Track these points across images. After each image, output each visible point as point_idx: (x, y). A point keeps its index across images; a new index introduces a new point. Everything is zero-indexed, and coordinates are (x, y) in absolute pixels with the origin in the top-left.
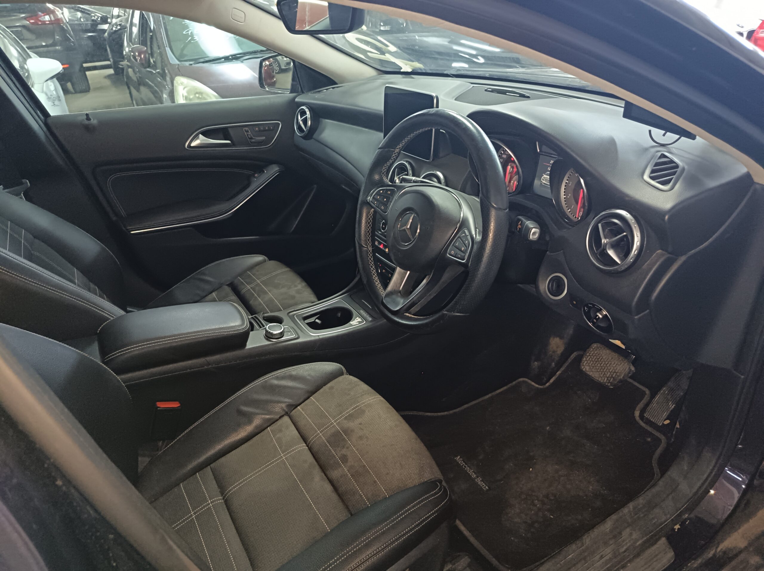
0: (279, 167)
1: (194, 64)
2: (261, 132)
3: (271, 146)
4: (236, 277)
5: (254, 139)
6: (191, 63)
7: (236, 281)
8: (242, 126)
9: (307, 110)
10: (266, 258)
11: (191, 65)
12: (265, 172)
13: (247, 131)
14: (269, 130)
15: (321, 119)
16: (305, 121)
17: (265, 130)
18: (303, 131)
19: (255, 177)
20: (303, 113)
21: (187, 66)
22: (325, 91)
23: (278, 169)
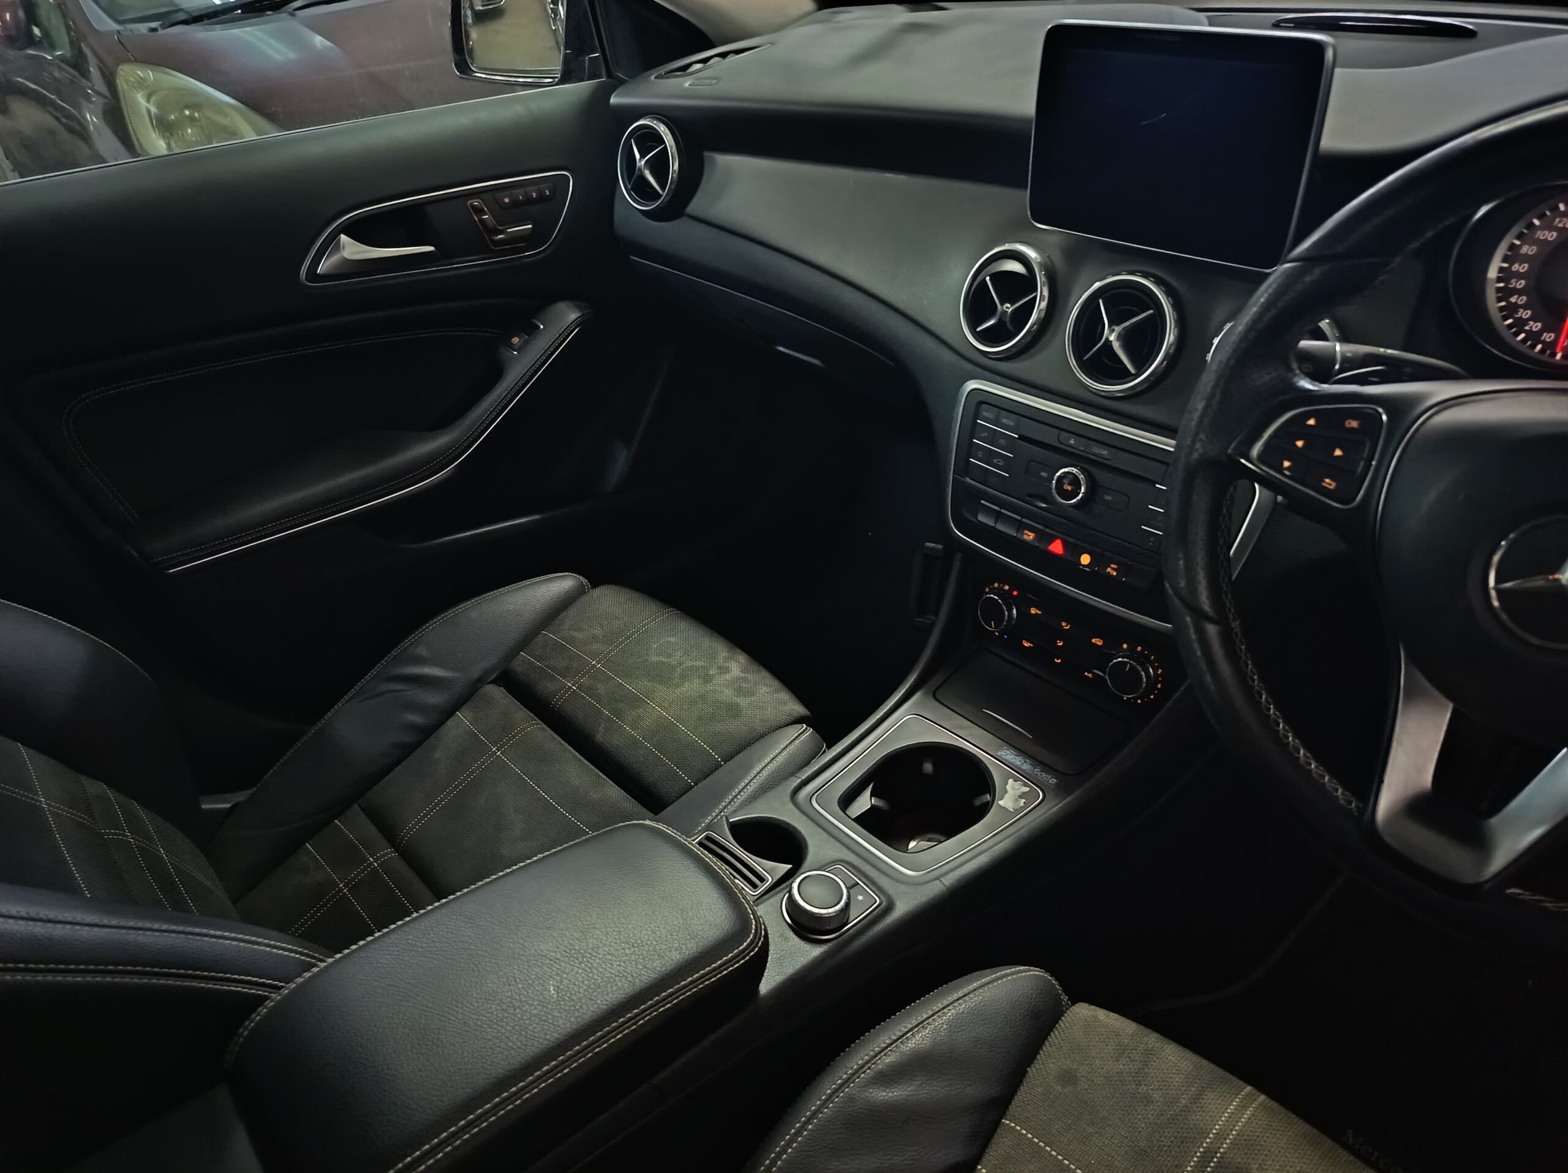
0: (580, 309)
1: (164, 27)
2: (518, 210)
3: (548, 252)
4: (513, 653)
5: (502, 232)
6: (154, 25)
7: (517, 666)
8: (465, 196)
9: (662, 129)
10: (584, 580)
11: (154, 30)
12: (542, 327)
13: (479, 211)
14: (542, 198)
15: (707, 154)
16: (659, 166)
17: (529, 201)
18: (653, 195)
19: (512, 347)
20: (649, 139)
21: (143, 35)
22: (699, 66)
23: (580, 315)
